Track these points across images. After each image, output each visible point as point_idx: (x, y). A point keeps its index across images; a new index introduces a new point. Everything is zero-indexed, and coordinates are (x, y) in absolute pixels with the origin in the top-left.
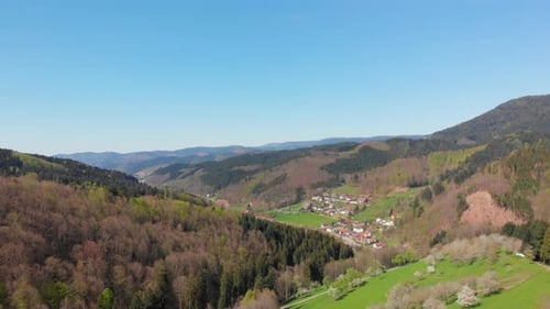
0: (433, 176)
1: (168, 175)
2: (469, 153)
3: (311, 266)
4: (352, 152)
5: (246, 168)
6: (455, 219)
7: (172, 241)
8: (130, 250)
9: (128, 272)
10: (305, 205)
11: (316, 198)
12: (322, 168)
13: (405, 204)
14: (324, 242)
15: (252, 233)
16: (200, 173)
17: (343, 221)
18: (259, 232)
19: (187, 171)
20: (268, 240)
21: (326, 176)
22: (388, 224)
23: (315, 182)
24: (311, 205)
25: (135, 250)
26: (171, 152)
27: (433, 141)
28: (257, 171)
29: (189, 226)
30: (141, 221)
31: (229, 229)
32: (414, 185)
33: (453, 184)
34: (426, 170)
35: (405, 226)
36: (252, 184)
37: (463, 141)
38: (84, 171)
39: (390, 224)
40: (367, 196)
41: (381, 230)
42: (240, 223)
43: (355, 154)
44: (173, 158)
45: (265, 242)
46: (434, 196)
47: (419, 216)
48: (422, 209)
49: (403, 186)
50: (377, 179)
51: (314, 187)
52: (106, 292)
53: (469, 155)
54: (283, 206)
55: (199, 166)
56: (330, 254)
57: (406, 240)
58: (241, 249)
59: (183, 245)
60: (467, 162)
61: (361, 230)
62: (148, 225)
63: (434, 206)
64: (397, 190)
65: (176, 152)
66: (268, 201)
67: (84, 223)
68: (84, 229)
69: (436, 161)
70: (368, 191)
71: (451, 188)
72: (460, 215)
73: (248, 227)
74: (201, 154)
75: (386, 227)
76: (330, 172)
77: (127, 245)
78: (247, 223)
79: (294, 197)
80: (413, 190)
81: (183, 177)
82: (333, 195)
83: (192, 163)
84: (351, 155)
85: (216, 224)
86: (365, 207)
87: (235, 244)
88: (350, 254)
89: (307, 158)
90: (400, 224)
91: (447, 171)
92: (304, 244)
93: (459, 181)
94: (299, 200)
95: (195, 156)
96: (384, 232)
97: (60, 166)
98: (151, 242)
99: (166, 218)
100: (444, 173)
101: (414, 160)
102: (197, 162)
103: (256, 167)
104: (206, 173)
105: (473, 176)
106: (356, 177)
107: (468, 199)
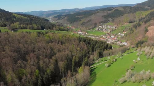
0: (137, 19)
1: (57, 18)
2: (149, 12)
3: (99, 53)
4: (112, 11)
5: (79, 17)
6: (144, 35)
7: (58, 49)
8: (45, 54)
9: (44, 62)
10: (97, 29)
11: (100, 27)
12: (102, 17)
13: (128, 29)
14: (103, 44)
15: (81, 43)
16: (66, 18)
17: (108, 34)
18: (84, 42)
19: (62, 17)
20: (86, 44)
21: (104, 19)
22: (122, 35)
23: (100, 21)
24: (99, 29)
25: (46, 53)
26: (58, 11)
27: (137, 7)
28: (82, 18)
29: (63, 42)
30: (48, 42)
31: (75, 42)
32: (131, 22)
33: (144, 23)
34: (135, 17)
35: (128, 36)
36: (81, 22)
37: (146, 7)
38: (33, 19)
39: (123, 35)
40: (116, 26)
41: (120, 37)
42: (78, 40)
43: (113, 12)
44: (58, 12)
45: (85, 45)
46: (137, 27)
47: (132, 33)
48: (133, 31)
49: (128, 23)
50: (120, 21)
51: (100, 23)
52: (37, 71)
53: (149, 13)
54: (90, 29)
55: (66, 16)
56: (105, 48)
57: (128, 41)
58: (78, 49)
59: (61, 50)
60: (148, 15)
61: (114, 37)
62: (50, 44)
63: (137, 31)
64: (125, 24)
65: (59, 10)
66: (86, 27)
67: (30, 46)
68: (30, 49)
69: (138, 14)
70: (116, 24)
71: (143, 25)
72: (145, 33)
73: (80, 41)
74: (66, 11)
75: (122, 36)
76: (105, 18)
77: (43, 52)
78: (80, 39)
79: (94, 26)
80: (131, 24)
81: (62, 19)
82: (105, 26)
83: (64, 14)
84: (112, 12)
85: (71, 41)
86: (115, 29)
87: (76, 47)
88: (111, 48)
89: (98, 13)
90: (126, 35)
91: (141, 18)
92: (97, 45)
93: (146, 22)
94: (95, 27)
95: (65, 12)
96: (121, 38)
97: (26, 18)
98: (51, 50)
99: (56, 40)
100: (140, 18)
101: (131, 14)
102: (65, 14)
103: (82, 16)
104: (68, 18)
105: (151, 21)
106: (113, 20)
107: (148, 28)
